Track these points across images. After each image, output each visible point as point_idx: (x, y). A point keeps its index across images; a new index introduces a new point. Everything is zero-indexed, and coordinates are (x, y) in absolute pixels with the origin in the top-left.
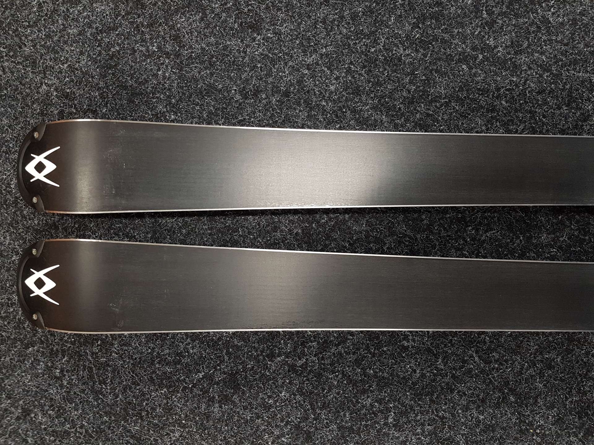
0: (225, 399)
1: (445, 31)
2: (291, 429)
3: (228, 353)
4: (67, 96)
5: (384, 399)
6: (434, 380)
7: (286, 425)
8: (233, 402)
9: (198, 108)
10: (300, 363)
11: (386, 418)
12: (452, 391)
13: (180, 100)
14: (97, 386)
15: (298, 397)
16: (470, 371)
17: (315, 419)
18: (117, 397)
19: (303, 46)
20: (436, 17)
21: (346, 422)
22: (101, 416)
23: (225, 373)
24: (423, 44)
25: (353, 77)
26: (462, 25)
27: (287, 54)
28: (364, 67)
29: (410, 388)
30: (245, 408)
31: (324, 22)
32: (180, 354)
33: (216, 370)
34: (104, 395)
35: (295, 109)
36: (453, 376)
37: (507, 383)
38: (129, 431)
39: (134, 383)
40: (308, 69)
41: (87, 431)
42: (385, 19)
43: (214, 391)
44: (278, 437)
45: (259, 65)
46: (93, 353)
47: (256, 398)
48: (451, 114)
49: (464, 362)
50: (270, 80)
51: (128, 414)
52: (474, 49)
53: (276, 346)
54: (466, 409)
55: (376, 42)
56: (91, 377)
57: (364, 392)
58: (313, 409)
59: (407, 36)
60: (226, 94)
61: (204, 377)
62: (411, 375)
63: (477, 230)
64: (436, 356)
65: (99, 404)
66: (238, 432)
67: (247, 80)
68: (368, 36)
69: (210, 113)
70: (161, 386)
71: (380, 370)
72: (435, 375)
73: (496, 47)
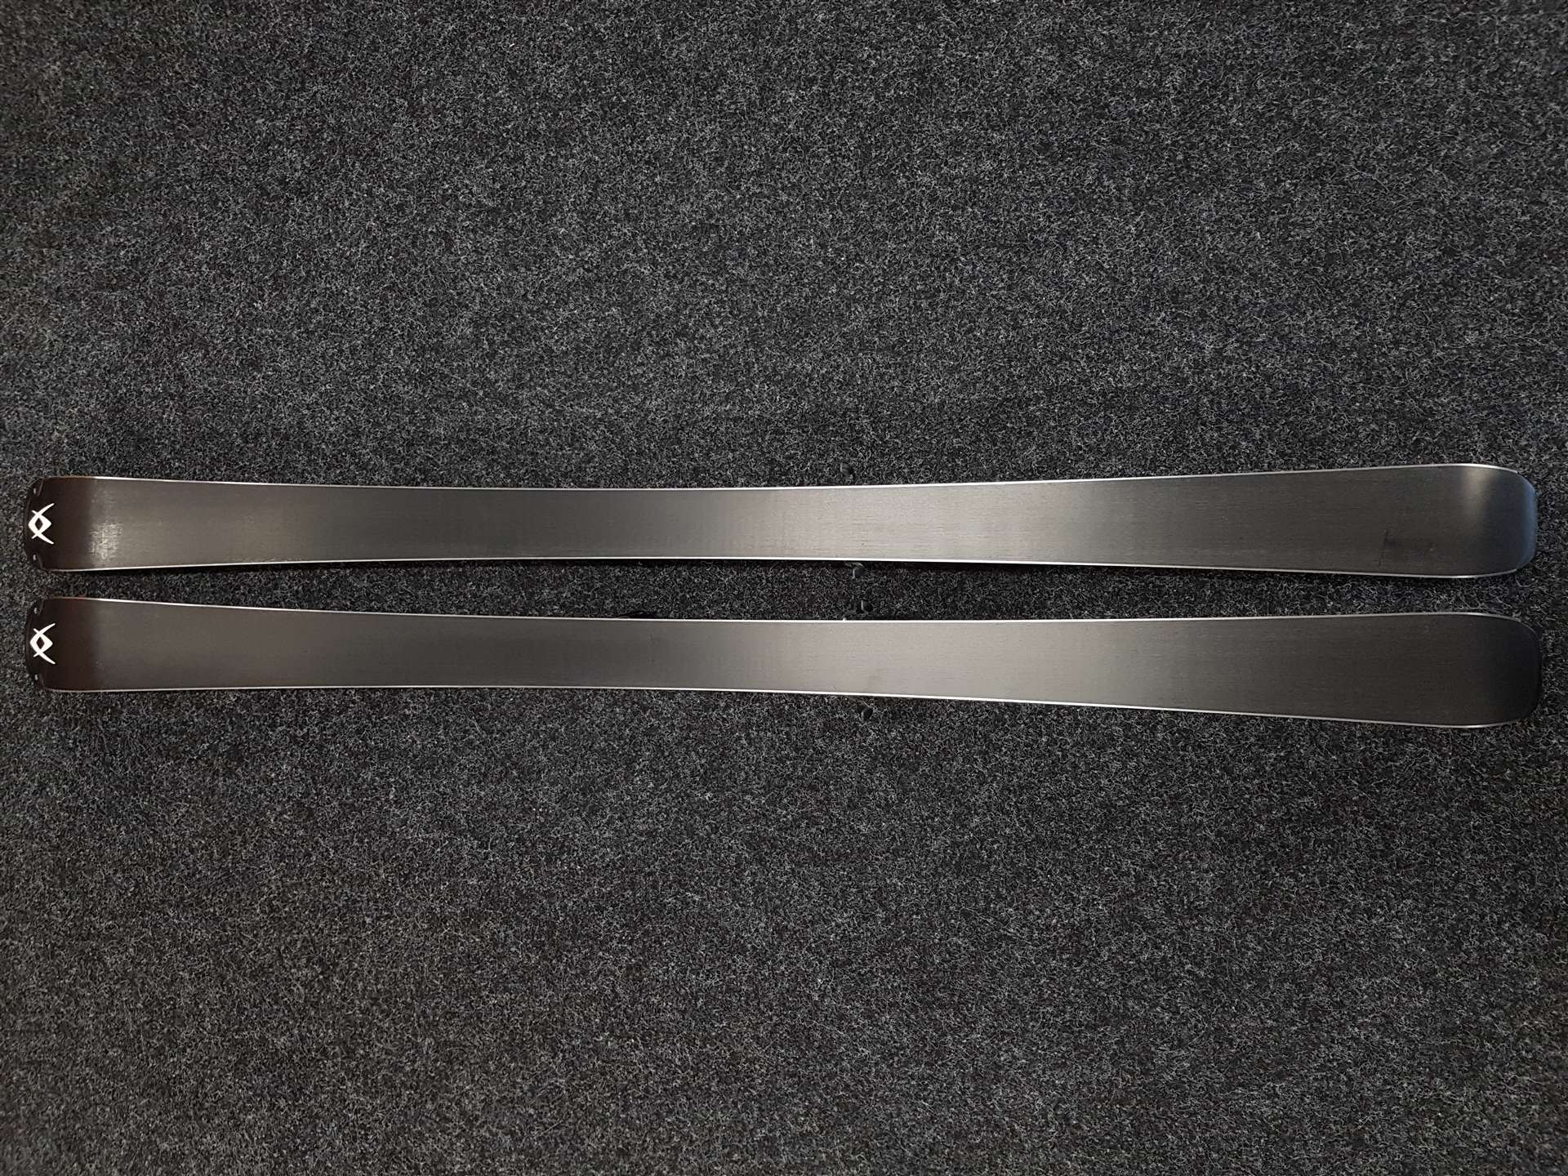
0: (229, 773)
1: (445, 364)
2: (293, 805)
3: (231, 722)
4: (77, 443)
5: (385, 773)
6: (435, 753)
7: (288, 801)
8: (237, 775)
9: (200, 454)
10: (300, 733)
11: (387, 794)
12: (453, 764)
13: (184, 445)
14: (108, 758)
15: (300, 770)
16: (471, 742)
17: (317, 795)
18: (127, 769)
19: (303, 384)
20: (436, 349)
21: (347, 798)
22: (112, 790)
23: (229, 744)
24: (421, 380)
25: (353, 417)
26: (462, 358)
27: (287, 393)
28: (364, 405)
29: (411, 761)
30: (248, 782)
31: (323, 357)
32: (184, 723)
33: (220, 740)
34: (115, 769)
35: (295, 453)
36: (455, 749)
37: (509, 757)
38: (138, 807)
39: (142, 754)
40: (308, 409)
41: (98, 807)
42: (384, 352)
43: (218, 764)
44: (281, 814)
45: (259, 406)
46: (104, 722)
47: (258, 772)
48: (451, 457)
49: (466, 732)
50: (271, 422)
51: (137, 789)
52: (474, 383)
53: (277, 715)
54: (468, 784)
55: (375, 378)
56: (102, 749)
57: (365, 765)
58: (315, 784)
59: (407, 371)
60: (227, 438)
61: (209, 748)
62: (411, 746)
63: (478, 586)
64: (437, 725)
65: (109, 778)
66: (242, 808)
67: (248, 423)
68: (367, 372)
69: (212, 458)
70: (168, 758)
71: (382, 741)
72: (435, 746)
73: (497, 381)
